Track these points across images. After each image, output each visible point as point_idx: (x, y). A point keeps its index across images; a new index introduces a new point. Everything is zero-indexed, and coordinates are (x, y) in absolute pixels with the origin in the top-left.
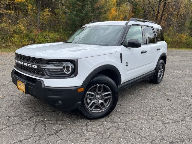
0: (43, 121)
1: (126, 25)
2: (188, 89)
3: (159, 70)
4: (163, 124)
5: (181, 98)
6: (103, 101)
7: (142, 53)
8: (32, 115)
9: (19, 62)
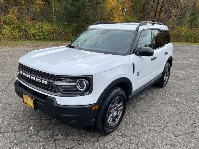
0: (52, 136)
1: (137, 30)
2: (193, 93)
4: (174, 136)
6: (117, 113)
7: (152, 59)
8: (39, 129)
9: (24, 74)
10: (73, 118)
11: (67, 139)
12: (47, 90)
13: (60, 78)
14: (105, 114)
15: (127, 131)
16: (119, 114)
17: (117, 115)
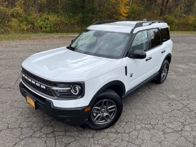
0: (53, 132)
2: (190, 89)
3: (163, 71)
4: (164, 134)
5: (182, 102)
6: (108, 114)
7: (147, 60)
8: (42, 126)
9: (26, 77)
11: (66, 135)
12: (46, 93)
15: (120, 128)
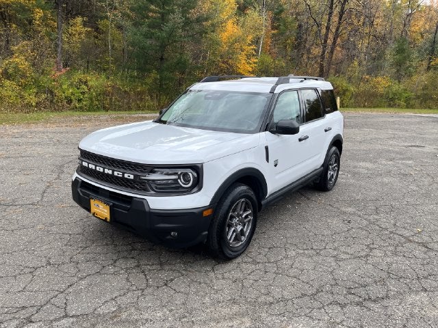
0: (138, 266)
1: (272, 92)
3: (330, 167)
4: (336, 261)
5: (366, 217)
7: (300, 140)
8: (115, 258)
9: (92, 166)
10: (173, 229)
11: (163, 269)
12: (133, 188)
13: (152, 168)
14: (224, 225)
15: (261, 256)
16: (247, 230)
17: (242, 230)
